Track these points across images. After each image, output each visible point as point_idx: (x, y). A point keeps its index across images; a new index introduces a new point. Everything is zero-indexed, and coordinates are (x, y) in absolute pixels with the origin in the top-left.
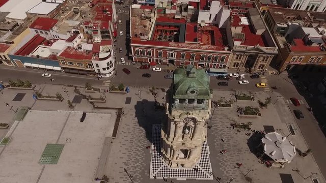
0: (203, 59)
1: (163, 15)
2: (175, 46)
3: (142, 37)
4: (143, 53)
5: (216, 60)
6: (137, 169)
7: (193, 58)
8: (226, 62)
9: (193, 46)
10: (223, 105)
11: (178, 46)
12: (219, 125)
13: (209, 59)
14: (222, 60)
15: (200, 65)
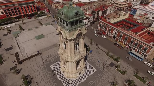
0: (132, 43)
1: (131, 18)
2: (120, 29)
3: (108, 20)
4: (103, 26)
5: (140, 48)
6: (51, 60)
7: (126, 40)
8: (148, 53)
9: (131, 34)
10: (119, 71)
11: (122, 30)
12: (105, 76)
13: (136, 45)
14: (145, 50)
15: (129, 47)
